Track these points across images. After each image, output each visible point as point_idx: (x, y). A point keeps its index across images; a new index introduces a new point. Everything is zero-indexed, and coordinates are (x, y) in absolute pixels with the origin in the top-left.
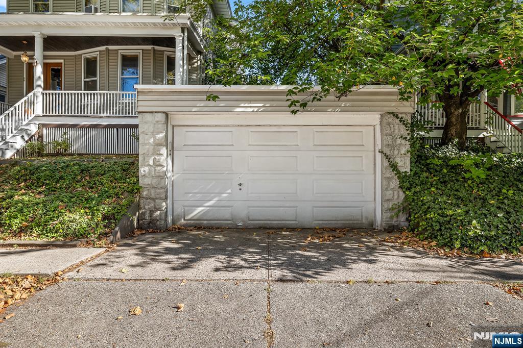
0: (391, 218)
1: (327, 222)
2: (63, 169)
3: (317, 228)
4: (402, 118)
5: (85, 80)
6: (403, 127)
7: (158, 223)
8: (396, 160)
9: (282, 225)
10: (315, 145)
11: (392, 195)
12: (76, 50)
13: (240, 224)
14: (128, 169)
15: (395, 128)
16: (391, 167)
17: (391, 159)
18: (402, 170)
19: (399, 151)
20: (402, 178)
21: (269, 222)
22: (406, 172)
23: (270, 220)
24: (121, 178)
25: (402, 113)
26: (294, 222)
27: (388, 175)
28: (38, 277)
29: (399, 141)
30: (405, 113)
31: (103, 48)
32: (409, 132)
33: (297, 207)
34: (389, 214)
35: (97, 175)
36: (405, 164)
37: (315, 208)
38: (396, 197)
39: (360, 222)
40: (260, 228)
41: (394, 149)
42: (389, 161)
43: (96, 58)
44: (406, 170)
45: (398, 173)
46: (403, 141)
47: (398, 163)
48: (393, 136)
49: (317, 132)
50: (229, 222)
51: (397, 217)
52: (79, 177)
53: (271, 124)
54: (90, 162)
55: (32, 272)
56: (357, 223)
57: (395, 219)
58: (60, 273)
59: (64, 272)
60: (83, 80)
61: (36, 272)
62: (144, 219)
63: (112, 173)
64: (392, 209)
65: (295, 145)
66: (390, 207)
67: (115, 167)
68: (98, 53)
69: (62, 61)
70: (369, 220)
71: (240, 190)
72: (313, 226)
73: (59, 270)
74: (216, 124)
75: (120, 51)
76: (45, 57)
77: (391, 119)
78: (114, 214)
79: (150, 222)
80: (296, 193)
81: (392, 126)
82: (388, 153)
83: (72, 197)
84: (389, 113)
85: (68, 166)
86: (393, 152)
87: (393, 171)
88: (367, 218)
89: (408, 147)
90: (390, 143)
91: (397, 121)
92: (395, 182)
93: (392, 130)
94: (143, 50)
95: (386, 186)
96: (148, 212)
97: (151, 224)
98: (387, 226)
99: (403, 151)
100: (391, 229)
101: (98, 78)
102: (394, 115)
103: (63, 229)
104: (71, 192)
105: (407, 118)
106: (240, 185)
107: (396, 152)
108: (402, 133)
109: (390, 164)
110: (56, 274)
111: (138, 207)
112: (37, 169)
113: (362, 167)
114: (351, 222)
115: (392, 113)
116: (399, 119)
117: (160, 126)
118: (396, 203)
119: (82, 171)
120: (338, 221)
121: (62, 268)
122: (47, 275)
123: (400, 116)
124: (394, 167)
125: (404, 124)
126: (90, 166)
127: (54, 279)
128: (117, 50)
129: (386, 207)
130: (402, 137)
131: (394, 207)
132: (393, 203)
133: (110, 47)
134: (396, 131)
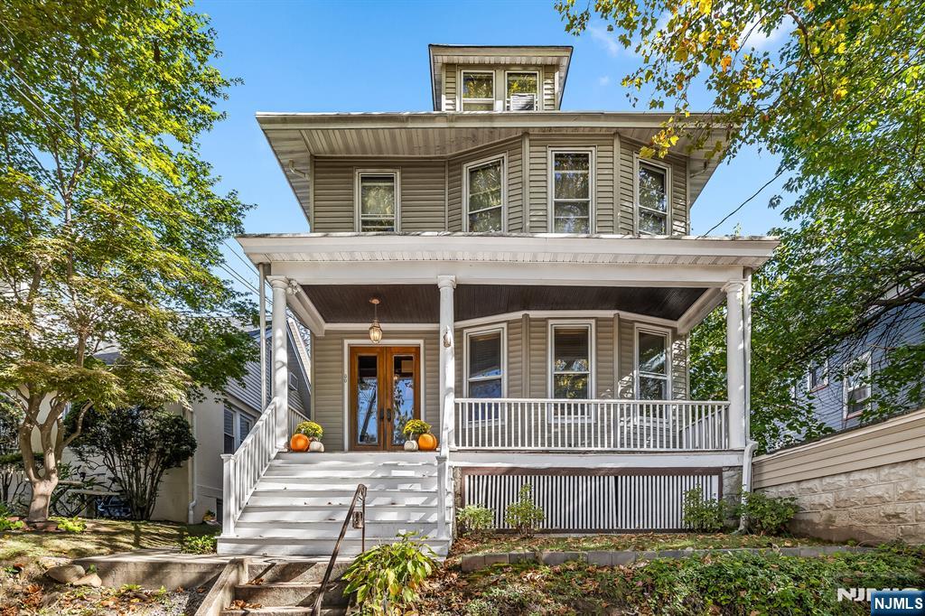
5: (471, 380)
31: (518, 315)
43: (498, 335)
60: (467, 380)
68: (504, 325)
69: (421, 342)
75: (550, 321)
94: (597, 319)
101: (504, 376)
128: (546, 320)
133: (533, 314)
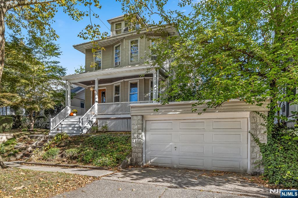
0: (255, 168)
1: (220, 168)
2: (103, 139)
3: (214, 171)
4: (261, 114)
5: (115, 96)
6: (262, 119)
7: (139, 163)
8: (258, 137)
9: (196, 168)
10: (213, 129)
11: (256, 156)
12: (111, 82)
13: (175, 166)
14: (128, 140)
15: (258, 119)
16: (255, 141)
17: (255, 136)
18: (262, 142)
19: (260, 132)
20: (262, 146)
21: (189, 166)
22: (264, 143)
23: (189, 165)
24: (125, 143)
25: (261, 111)
26: (202, 167)
27: (253, 145)
28: (94, 177)
29: (260, 127)
30: (264, 111)
31: (122, 81)
32: (266, 121)
33: (204, 159)
34: (254, 166)
35: (116, 142)
36: (264, 139)
37: (213, 161)
38: (258, 157)
39: (239, 169)
40: (185, 169)
41: (257, 131)
42: (253, 137)
43: (119, 85)
44: (264, 142)
45: (259, 143)
46: (262, 127)
47: (259, 139)
48: (256, 124)
49: (214, 122)
50: (170, 165)
51: (259, 167)
52: (109, 143)
53: (190, 118)
54: (114, 136)
55: (92, 176)
56: (237, 170)
57: (258, 169)
58: (100, 177)
59: (101, 177)
60: (114, 96)
61: (93, 176)
62: (133, 161)
63: (121, 141)
64: (256, 163)
65: (203, 129)
66: (255, 162)
67: (123, 139)
68: (120, 83)
69: (106, 88)
70: (244, 168)
71: (176, 150)
72: (212, 170)
73: (100, 176)
74: (165, 119)
75: (129, 81)
76: (99, 87)
77: (255, 115)
78: (121, 158)
79: (136, 163)
80: (203, 153)
81: (255, 118)
82: (253, 133)
83: (106, 151)
84: (254, 111)
85: (105, 138)
86: (256, 132)
87: (256, 142)
88: (243, 167)
89: (266, 129)
90: (254, 127)
91: (259, 116)
92: (257, 149)
93: (255, 121)
94: (139, 80)
95: (252, 151)
96: (135, 158)
97: (136, 164)
98: (252, 172)
99: (262, 132)
100: (255, 174)
101: (120, 95)
102: (256, 113)
103: (103, 163)
104: (106, 149)
105: (265, 114)
106: (176, 148)
107: (258, 132)
108: (262, 122)
109: (254, 139)
110: (99, 177)
111: (131, 156)
112: (95, 139)
113: (240, 140)
114: (233, 169)
115: (255, 111)
116: (260, 115)
117: (140, 121)
118: (258, 160)
119: (111, 140)
120: (226, 168)
121: (101, 175)
122: (96, 177)
123: (260, 113)
124: (257, 140)
125: (263, 117)
126: (114, 138)
127: (98, 178)
128: (128, 81)
129: (252, 162)
130: (261, 124)
131: (257, 162)
132: (257, 160)
133: (125, 80)
134: (258, 121)
